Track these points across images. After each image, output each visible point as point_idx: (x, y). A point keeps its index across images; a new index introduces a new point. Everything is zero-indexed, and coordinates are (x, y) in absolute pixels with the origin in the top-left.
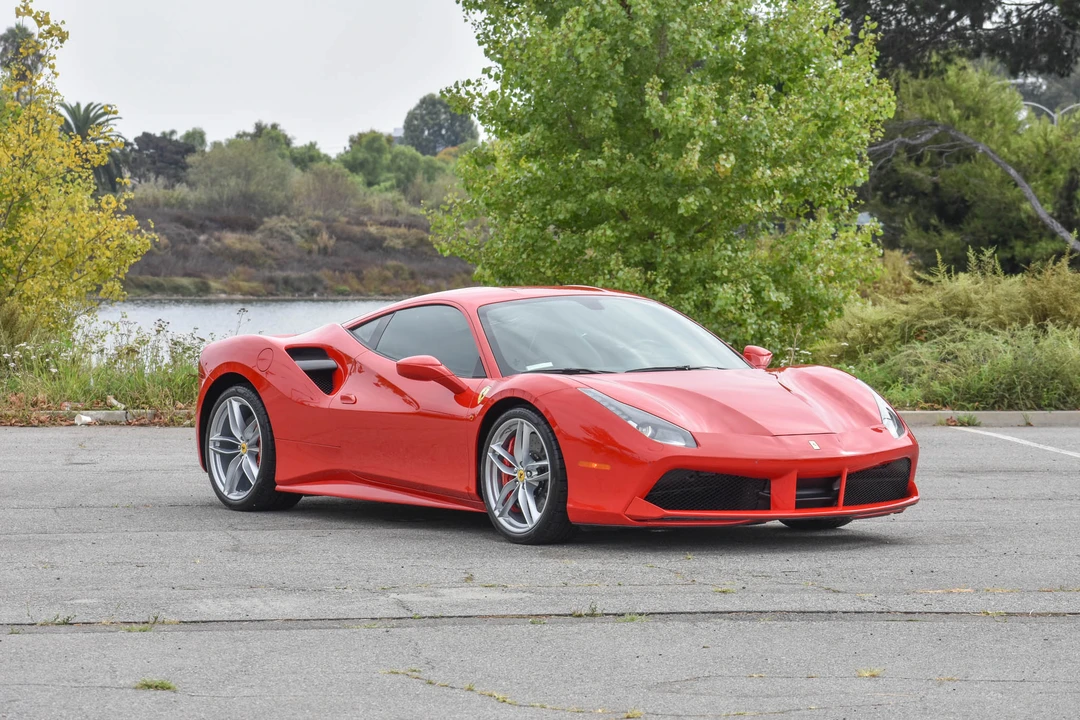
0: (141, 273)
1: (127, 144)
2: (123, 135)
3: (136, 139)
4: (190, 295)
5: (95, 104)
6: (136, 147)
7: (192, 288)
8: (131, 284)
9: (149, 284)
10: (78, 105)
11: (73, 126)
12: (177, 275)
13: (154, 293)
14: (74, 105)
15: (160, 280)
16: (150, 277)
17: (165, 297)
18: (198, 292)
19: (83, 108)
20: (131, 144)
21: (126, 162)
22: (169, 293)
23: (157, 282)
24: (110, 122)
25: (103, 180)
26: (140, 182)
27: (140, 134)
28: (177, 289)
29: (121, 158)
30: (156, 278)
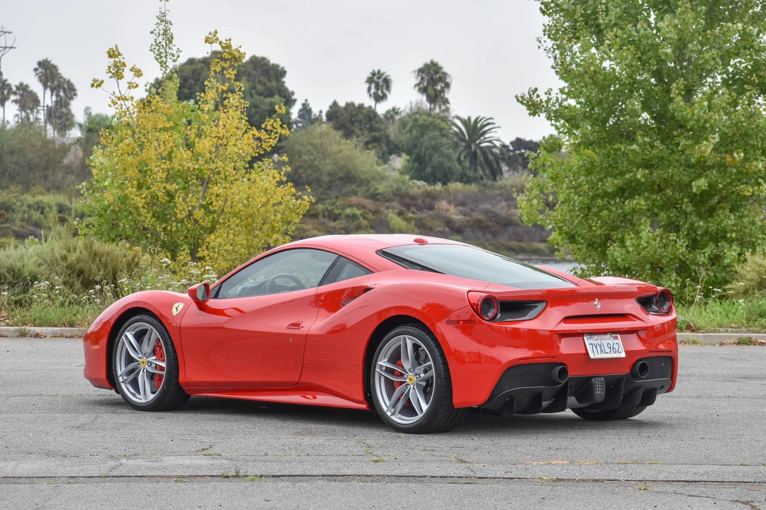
0: (509, 240)
1: (504, 146)
2: (501, 140)
3: (512, 143)
4: (545, 256)
5: (482, 117)
6: (511, 148)
7: (546, 250)
8: (502, 248)
9: (515, 247)
10: (469, 118)
11: (466, 133)
12: (535, 241)
13: (518, 254)
14: (466, 118)
15: (523, 244)
16: (516, 243)
17: (526, 257)
18: (550, 254)
19: (473, 120)
20: (508, 146)
21: (503, 159)
22: (530, 254)
23: (520, 246)
24: (493, 130)
25: (487, 172)
26: (514, 173)
27: (513, 139)
28: (535, 252)
29: (500, 156)
30: (520, 244)
